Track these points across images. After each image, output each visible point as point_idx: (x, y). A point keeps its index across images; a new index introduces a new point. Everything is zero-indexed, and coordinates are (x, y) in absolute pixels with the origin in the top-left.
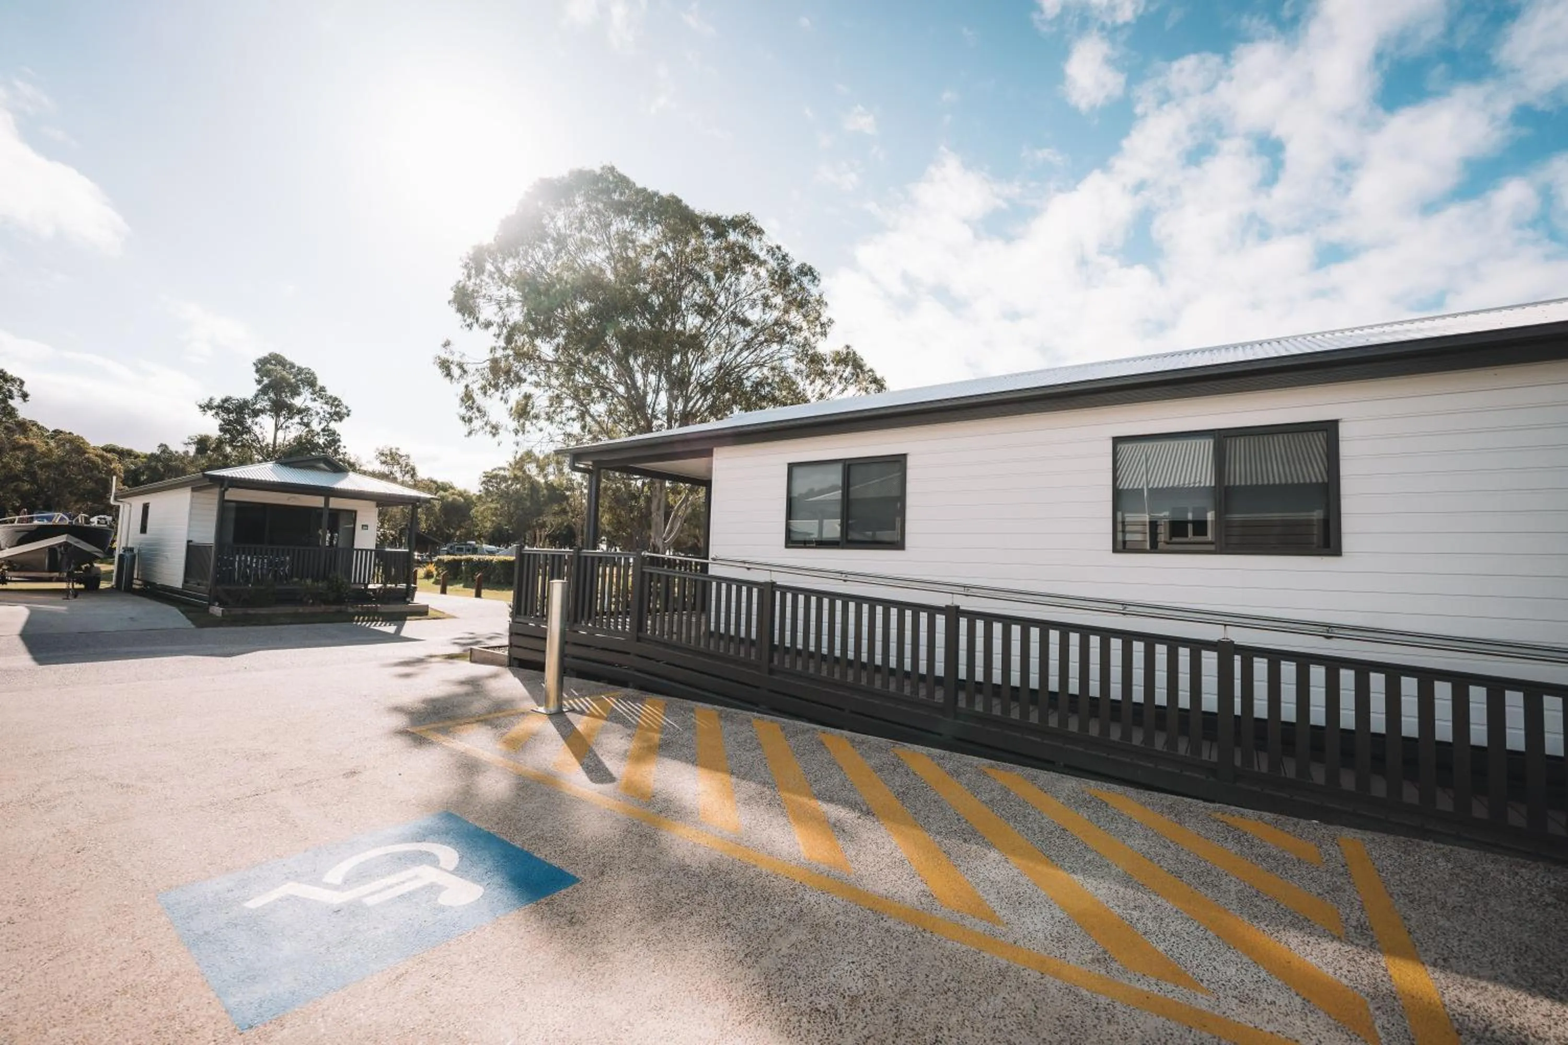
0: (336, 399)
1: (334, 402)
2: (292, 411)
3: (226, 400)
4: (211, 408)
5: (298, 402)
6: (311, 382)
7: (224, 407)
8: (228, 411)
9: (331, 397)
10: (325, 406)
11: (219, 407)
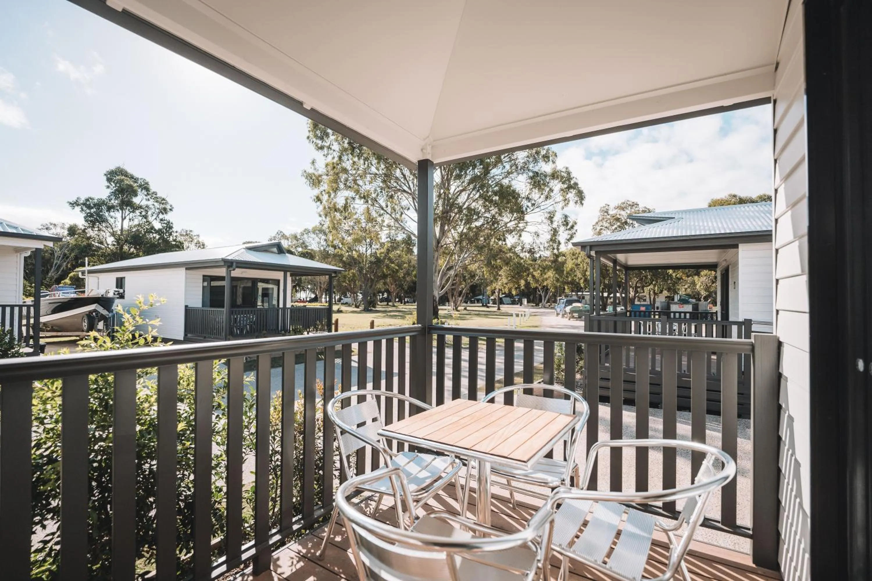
0: (164, 199)
1: (163, 201)
2: (134, 208)
3: (87, 200)
4: (78, 205)
5: (136, 200)
6: (145, 187)
7: (87, 204)
8: (89, 207)
9: (161, 198)
10: (156, 204)
11: (84, 204)
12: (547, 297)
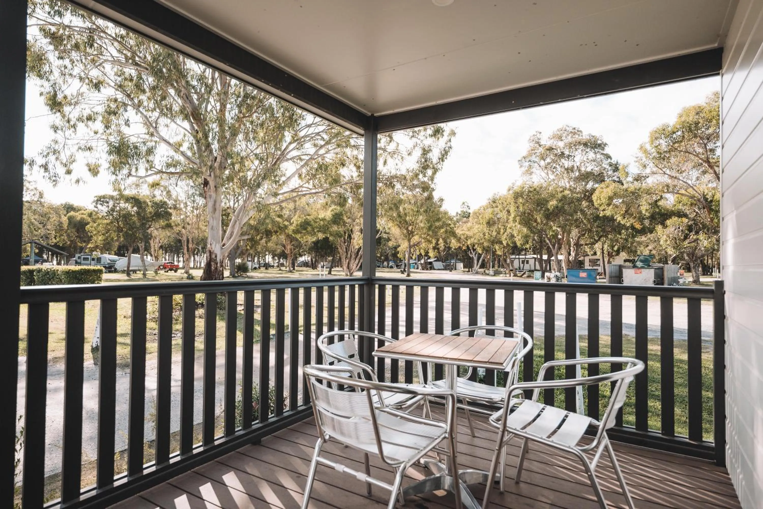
12: (481, 261)
